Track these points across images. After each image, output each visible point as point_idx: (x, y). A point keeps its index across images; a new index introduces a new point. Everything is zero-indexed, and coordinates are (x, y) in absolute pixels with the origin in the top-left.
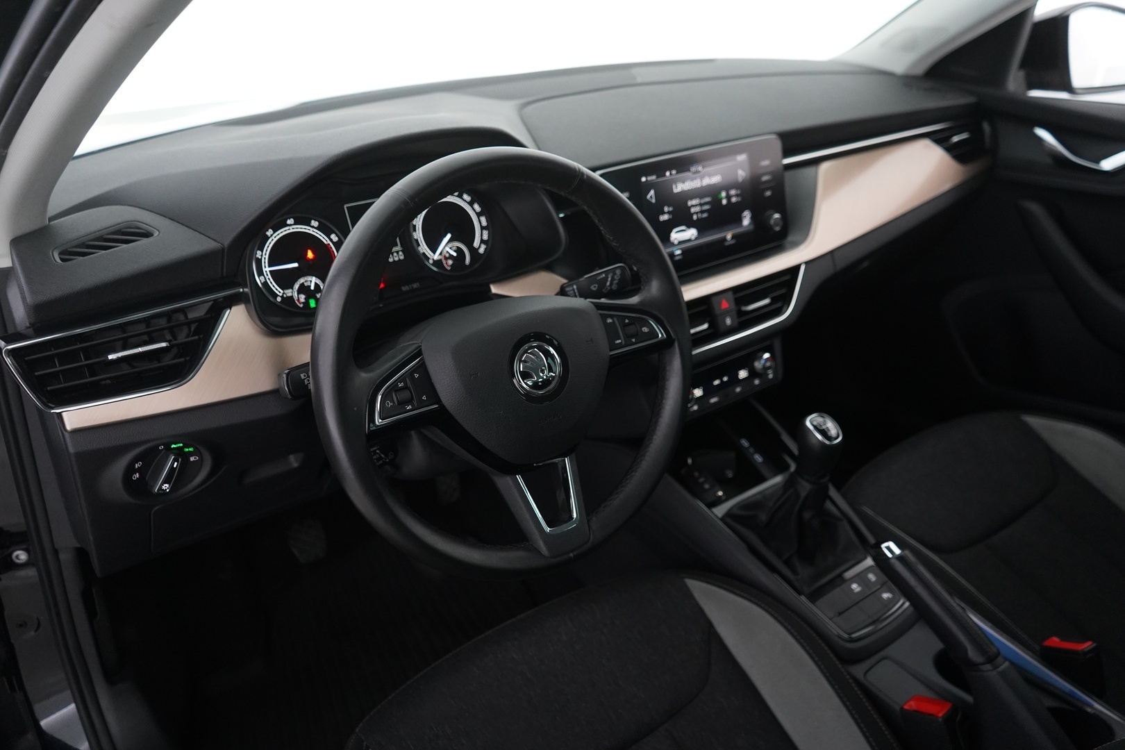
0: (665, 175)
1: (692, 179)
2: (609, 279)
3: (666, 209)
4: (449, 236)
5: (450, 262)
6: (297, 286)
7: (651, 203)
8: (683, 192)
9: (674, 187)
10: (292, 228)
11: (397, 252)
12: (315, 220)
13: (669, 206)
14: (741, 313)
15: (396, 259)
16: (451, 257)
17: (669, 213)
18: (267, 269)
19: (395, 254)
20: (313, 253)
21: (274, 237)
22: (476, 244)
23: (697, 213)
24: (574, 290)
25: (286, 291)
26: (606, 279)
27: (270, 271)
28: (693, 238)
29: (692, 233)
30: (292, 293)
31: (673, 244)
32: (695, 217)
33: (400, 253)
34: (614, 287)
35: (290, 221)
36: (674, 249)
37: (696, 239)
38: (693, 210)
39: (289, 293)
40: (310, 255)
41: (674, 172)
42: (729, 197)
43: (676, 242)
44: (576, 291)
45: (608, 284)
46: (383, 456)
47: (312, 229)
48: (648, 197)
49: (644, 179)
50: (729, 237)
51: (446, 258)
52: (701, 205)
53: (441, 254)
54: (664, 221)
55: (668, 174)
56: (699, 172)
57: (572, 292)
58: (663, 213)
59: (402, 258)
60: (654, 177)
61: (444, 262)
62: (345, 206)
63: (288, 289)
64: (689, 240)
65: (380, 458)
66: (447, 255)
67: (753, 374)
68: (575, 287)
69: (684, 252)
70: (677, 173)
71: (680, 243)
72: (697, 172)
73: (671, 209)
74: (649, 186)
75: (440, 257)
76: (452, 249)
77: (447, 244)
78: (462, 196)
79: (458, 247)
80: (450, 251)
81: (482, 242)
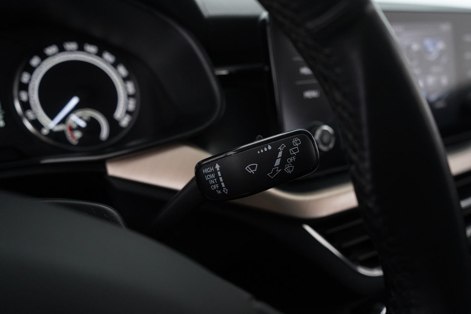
2: (280, 154)
4: (74, 101)
5: (78, 134)
16: (79, 128)
22: (119, 113)
24: (215, 171)
26: (273, 154)
34: (288, 170)
44: (219, 174)
45: (278, 162)
51: (71, 129)
53: (63, 121)
57: (213, 176)
61: (68, 134)
68: (217, 167)
75: (61, 128)
76: (81, 118)
77: (73, 111)
78: (99, 54)
79: (89, 117)
80: (77, 120)
81: (128, 112)
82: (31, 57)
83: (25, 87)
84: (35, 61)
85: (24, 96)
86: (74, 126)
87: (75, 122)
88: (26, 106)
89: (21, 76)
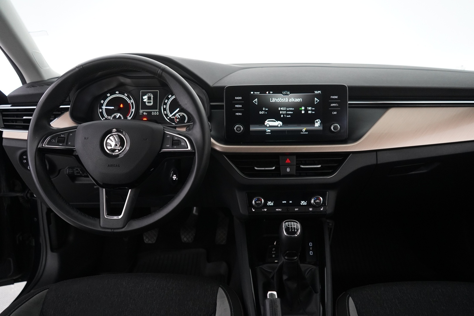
1: (282, 98)
3: (264, 109)
5: (178, 120)
6: (113, 116)
7: (255, 105)
8: (275, 103)
9: (271, 99)
10: (117, 95)
11: (156, 112)
12: (126, 94)
14: (298, 169)
15: (155, 114)
18: (104, 107)
19: (155, 112)
20: (123, 105)
21: (110, 97)
23: (284, 114)
25: (108, 117)
27: (105, 108)
28: (279, 126)
29: (279, 123)
30: (111, 118)
31: (266, 126)
32: (282, 116)
33: (158, 112)
35: (117, 92)
36: (267, 129)
37: (281, 127)
38: (281, 112)
39: (109, 117)
40: (122, 106)
41: (271, 92)
42: (306, 110)
43: (268, 126)
46: (81, 172)
47: (125, 97)
48: (254, 101)
49: (252, 93)
50: (304, 130)
52: (287, 111)
53: (174, 115)
55: (267, 93)
56: (288, 95)
58: (262, 110)
59: (158, 114)
60: (259, 93)
61: (175, 119)
62: (141, 91)
63: (109, 116)
64: (276, 127)
65: (79, 173)
66: (177, 117)
67: (309, 205)
69: (272, 131)
70: (273, 93)
71: (270, 127)
72: (286, 95)
73: (267, 109)
74: (255, 97)
76: (179, 115)
77: (177, 113)
79: (182, 115)
82: (169, 95)
83: (166, 104)
85: (165, 107)
89: (165, 100)
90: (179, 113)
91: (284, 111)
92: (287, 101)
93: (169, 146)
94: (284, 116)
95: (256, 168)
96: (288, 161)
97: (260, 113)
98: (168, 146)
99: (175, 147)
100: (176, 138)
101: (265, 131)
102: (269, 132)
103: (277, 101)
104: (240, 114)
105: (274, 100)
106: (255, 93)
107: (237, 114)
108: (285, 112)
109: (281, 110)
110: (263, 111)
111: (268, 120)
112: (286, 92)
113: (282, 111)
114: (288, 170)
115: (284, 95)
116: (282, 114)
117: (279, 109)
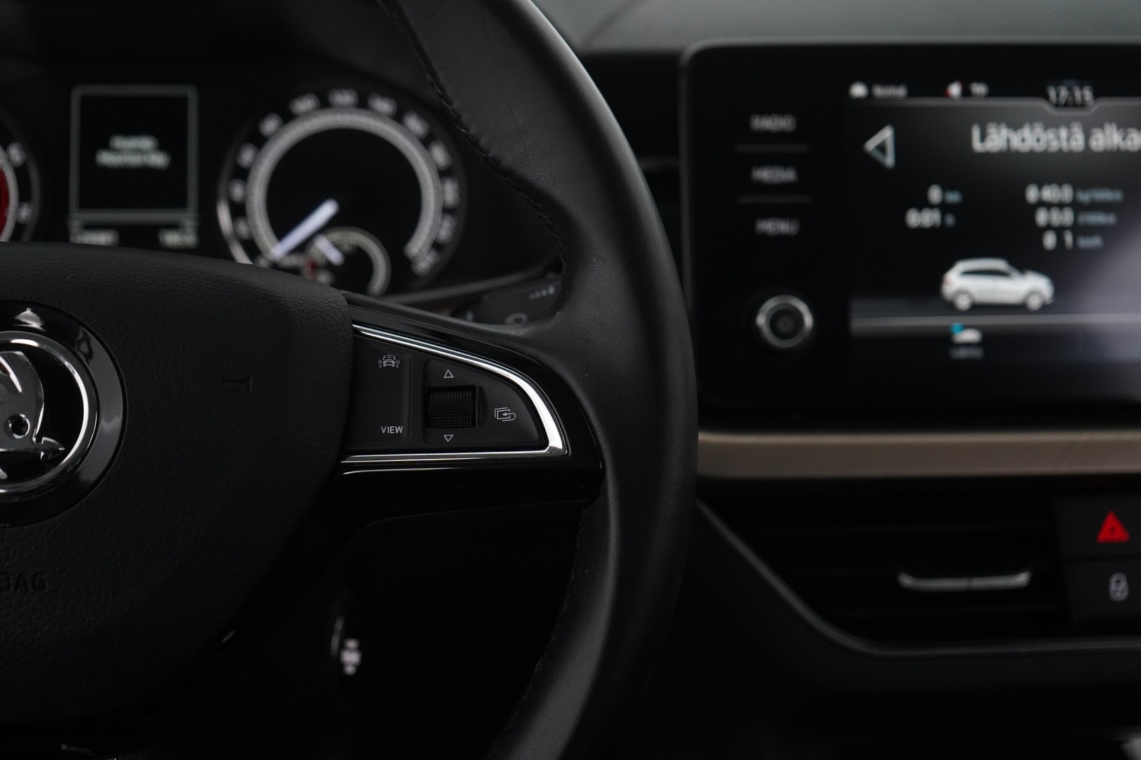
0: (944, 93)
1: (1050, 124)
3: (935, 194)
4: (327, 211)
5: (325, 278)
7: (880, 166)
8: (1008, 156)
9: (976, 133)
13: (945, 188)
16: (329, 266)
17: (944, 207)
22: (419, 247)
23: (1059, 231)
28: (1035, 303)
29: (1032, 288)
31: (949, 307)
32: (1050, 240)
36: (955, 324)
37: (1045, 309)
38: (1042, 217)
41: (979, 89)
43: (963, 303)
48: (871, 145)
49: (859, 90)
51: (315, 267)
52: (1076, 206)
53: (302, 248)
54: (920, 230)
55: (955, 90)
56: (1083, 105)
58: (923, 204)
60: (900, 92)
62: (77, 94)
64: (1020, 308)
69: (990, 339)
70: (992, 93)
71: (979, 308)
72: (1071, 104)
73: (954, 197)
74: (874, 115)
75: (294, 261)
76: (337, 246)
77: (324, 230)
78: (398, 117)
79: (354, 246)
80: (327, 250)
81: (436, 246)
82: (263, 116)
83: (243, 174)
84: (270, 125)
85: (238, 191)
86: (320, 262)
87: (323, 256)
88: (239, 211)
89: (237, 152)
90: (337, 235)
91: (1061, 206)
92: (1078, 143)
93: (399, 430)
94: (1060, 240)
95: (907, 581)
96: (1112, 530)
97: (915, 219)
98: (390, 430)
99: (448, 437)
100: (449, 375)
101: (945, 340)
102: (968, 345)
103: (1016, 143)
104: (784, 227)
105: (997, 139)
106: (879, 91)
107: (768, 226)
108: (1067, 217)
109: (1042, 204)
110: (931, 206)
111: (962, 266)
112: (1070, 90)
113: (1048, 206)
114: (1119, 588)
115: (1057, 105)
116: (1049, 227)
117: (1032, 194)
